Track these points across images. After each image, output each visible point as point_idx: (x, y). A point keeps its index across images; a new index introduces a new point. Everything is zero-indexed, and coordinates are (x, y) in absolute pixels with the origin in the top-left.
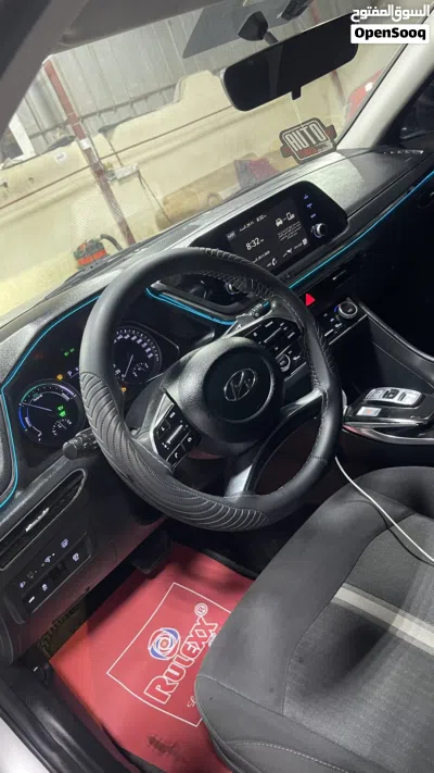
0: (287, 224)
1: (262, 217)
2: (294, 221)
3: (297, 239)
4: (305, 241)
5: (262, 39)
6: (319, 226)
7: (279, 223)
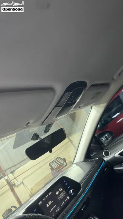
0: (60, 193)
1: (51, 193)
2: (62, 191)
3: (65, 197)
4: (68, 198)
5: (38, 139)
6: (71, 190)
7: (57, 193)
